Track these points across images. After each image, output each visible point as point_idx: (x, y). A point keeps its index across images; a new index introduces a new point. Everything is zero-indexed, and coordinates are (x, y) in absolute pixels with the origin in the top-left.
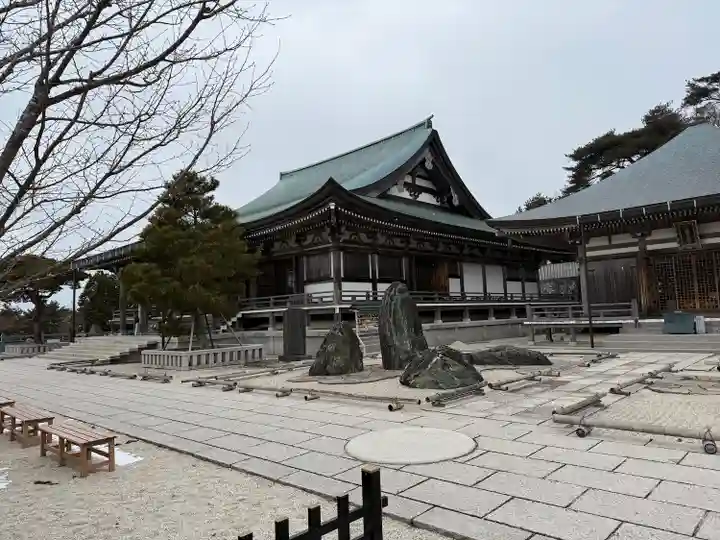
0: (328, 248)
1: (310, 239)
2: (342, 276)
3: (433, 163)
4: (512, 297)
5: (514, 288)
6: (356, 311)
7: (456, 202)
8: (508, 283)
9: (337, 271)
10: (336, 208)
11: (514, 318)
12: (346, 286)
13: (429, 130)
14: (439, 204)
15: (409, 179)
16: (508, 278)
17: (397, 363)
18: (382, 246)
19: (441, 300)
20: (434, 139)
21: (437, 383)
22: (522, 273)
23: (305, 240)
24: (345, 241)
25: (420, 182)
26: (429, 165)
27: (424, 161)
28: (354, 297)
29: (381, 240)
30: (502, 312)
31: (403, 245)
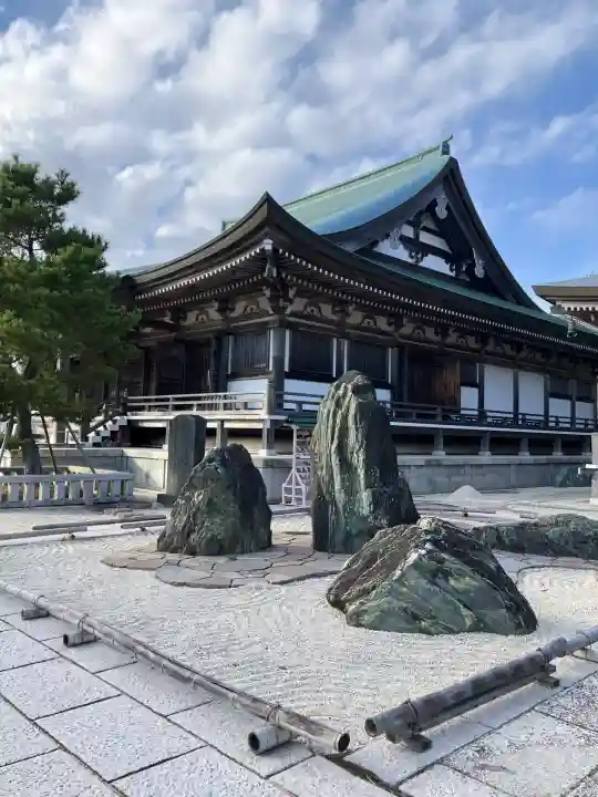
0: (267, 323)
1: (240, 307)
2: (286, 369)
3: (448, 208)
4: (557, 423)
5: (560, 408)
6: (294, 427)
7: (479, 272)
8: (552, 400)
9: (279, 361)
10: (275, 250)
11: (558, 455)
12: (291, 385)
13: (446, 158)
14: (453, 274)
15: (408, 231)
16: (551, 393)
17: (339, 537)
18: (357, 327)
19: (446, 419)
20: (452, 171)
21: (416, 618)
22: (572, 387)
23: (233, 310)
24: (293, 314)
25: (425, 238)
26: (442, 213)
27: (434, 203)
28: (300, 404)
29: (356, 317)
30: (541, 445)
31: (390, 329)
